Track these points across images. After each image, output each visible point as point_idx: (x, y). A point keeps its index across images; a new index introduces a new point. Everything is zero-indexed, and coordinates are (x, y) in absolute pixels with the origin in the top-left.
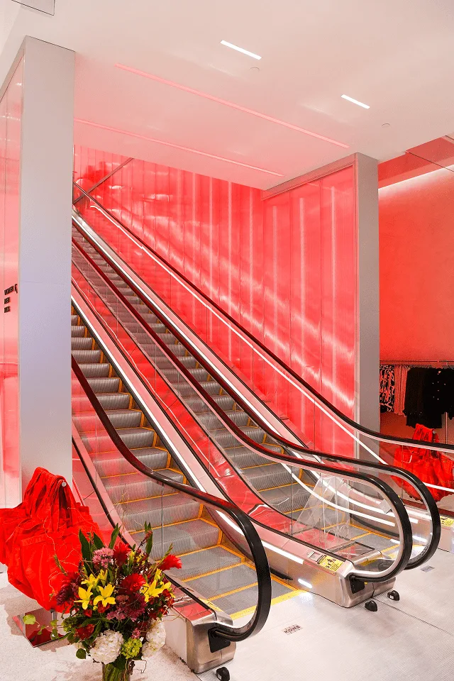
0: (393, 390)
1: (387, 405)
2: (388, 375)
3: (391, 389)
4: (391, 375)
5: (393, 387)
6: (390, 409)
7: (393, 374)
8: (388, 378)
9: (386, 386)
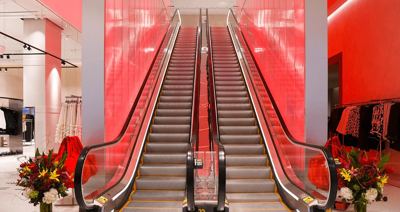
0: (381, 121)
1: (377, 132)
2: (380, 110)
3: (380, 120)
4: (381, 109)
5: (382, 119)
6: (379, 135)
7: (383, 109)
8: (380, 112)
9: (378, 118)
